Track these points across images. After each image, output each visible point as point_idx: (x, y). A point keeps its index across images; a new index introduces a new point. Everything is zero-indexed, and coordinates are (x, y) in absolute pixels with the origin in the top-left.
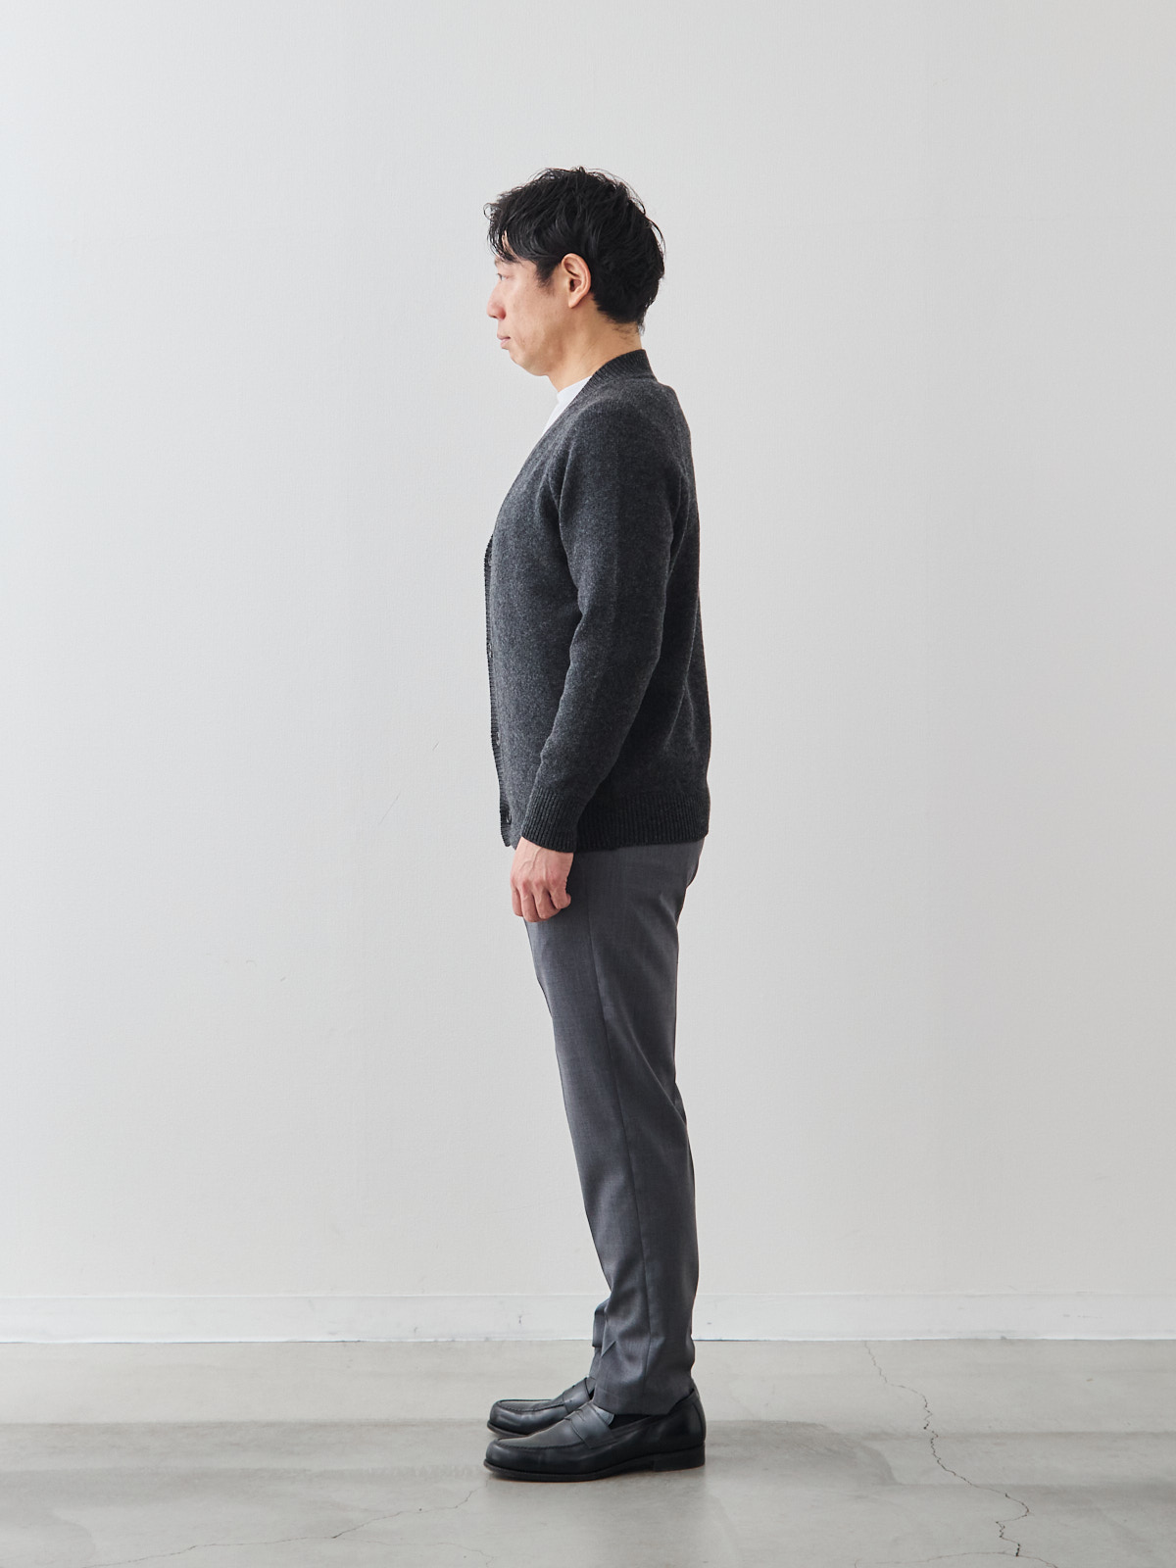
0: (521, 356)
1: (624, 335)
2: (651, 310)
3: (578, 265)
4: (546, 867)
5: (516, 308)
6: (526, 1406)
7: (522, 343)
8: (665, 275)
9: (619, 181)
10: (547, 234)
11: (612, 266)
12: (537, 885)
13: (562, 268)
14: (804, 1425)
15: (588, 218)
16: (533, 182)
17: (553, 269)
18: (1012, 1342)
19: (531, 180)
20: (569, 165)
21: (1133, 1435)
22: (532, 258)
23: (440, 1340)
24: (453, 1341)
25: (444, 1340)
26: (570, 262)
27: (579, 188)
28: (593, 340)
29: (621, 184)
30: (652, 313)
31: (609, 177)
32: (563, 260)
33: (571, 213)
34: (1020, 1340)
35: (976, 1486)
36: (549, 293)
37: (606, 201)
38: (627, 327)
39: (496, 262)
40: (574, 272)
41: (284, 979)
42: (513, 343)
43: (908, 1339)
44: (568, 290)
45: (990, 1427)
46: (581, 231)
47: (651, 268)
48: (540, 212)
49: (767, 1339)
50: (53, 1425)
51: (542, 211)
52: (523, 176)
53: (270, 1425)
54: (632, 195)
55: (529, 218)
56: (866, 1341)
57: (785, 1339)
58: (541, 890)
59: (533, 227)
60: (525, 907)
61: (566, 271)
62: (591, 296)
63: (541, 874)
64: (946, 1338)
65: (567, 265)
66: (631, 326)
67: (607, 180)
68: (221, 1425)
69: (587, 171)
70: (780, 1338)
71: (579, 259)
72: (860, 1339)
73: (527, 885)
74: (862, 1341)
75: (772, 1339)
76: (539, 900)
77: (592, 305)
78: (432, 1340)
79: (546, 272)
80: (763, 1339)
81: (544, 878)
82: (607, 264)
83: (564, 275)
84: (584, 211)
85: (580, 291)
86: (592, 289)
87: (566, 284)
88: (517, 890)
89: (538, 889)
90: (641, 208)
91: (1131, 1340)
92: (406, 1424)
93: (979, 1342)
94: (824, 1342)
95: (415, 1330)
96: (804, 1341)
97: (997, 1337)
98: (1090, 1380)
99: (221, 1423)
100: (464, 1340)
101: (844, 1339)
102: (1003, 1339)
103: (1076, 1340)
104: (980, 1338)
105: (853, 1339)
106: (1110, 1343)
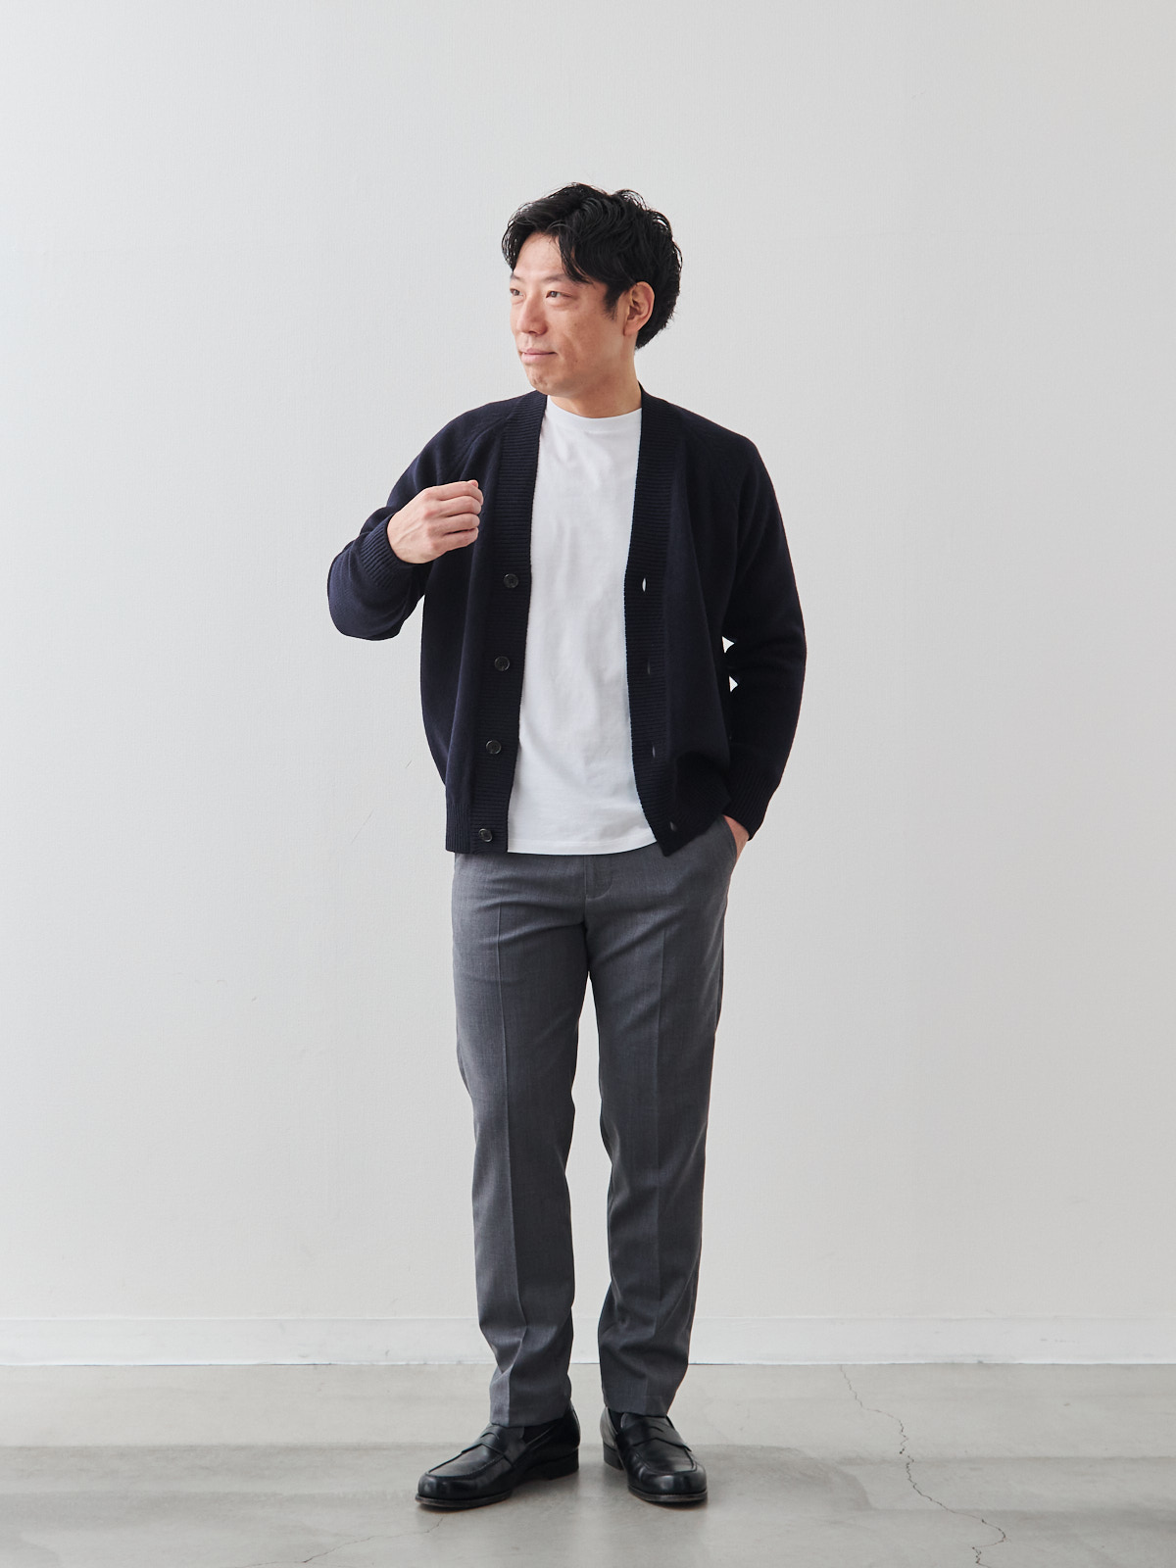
3: (643, 294)
13: (628, 296)
14: (779, 1450)
17: (621, 294)
18: (988, 1366)
21: (1109, 1460)
23: (412, 1363)
24: (425, 1364)
25: (417, 1363)
26: (638, 289)
32: (632, 288)
34: (997, 1365)
35: (952, 1511)
40: (637, 299)
41: (255, 999)
43: (884, 1363)
45: (967, 1453)
49: (741, 1362)
50: (21, 1448)
56: (842, 1365)
57: (760, 1362)
61: (631, 299)
64: (923, 1362)
65: (634, 293)
68: (191, 1449)
70: (755, 1362)
71: (648, 288)
72: (835, 1363)
74: (837, 1365)
75: (746, 1362)
78: (404, 1363)
79: (614, 296)
80: (738, 1362)
83: (627, 304)
85: (639, 319)
87: (627, 310)
91: (1110, 1365)
92: (378, 1448)
93: (954, 1366)
94: (799, 1366)
95: (387, 1353)
96: (780, 1365)
97: (974, 1361)
98: (1067, 1405)
99: (192, 1446)
100: (437, 1363)
101: (820, 1363)
102: (980, 1363)
103: (1053, 1365)
104: (956, 1362)
105: (829, 1363)
106: (1087, 1367)
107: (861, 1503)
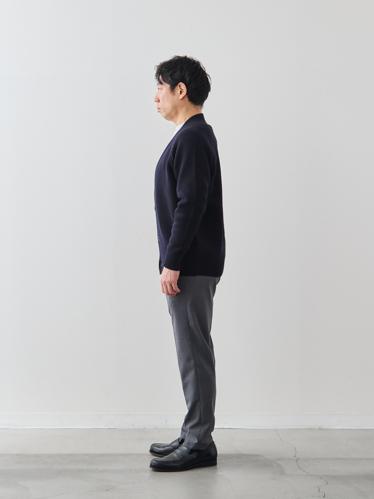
0: (164, 114)
1: (196, 109)
2: (206, 101)
3: (183, 86)
4: (170, 277)
5: (163, 100)
6: (161, 446)
7: (164, 110)
8: (211, 91)
9: (197, 60)
10: (174, 76)
11: (193, 87)
12: (168, 282)
13: (178, 87)
14: (256, 455)
15: (186, 72)
16: (171, 60)
17: (175, 87)
18: (322, 429)
19: (170, 59)
20: (182, 55)
21: (361, 459)
22: (168, 83)
23: (141, 428)
24: (145, 428)
25: (142, 428)
26: (180, 85)
27: (185, 62)
28: (187, 110)
29: (198, 61)
30: (206, 102)
31: (195, 60)
32: (178, 84)
33: (182, 70)
34: (325, 429)
35: (311, 475)
36: (173, 94)
37: (193, 66)
38: (197, 107)
39: (157, 85)
40: (182, 88)
41: (91, 313)
42: (161, 110)
43: (289, 428)
44: (179, 94)
45: (315, 456)
46: (184, 76)
47: (206, 88)
48: (172, 69)
49: (245, 428)
50: (17, 455)
51: (173, 69)
52: (168, 57)
53: (86, 455)
54: (201, 65)
55: (169, 71)
56: (276, 429)
57: (250, 428)
58: (169, 284)
59: (170, 74)
60: (165, 289)
61: (179, 88)
62: (187, 96)
63: (169, 279)
64: (302, 428)
65: (180, 86)
66: (198, 107)
67: (194, 60)
68: (71, 455)
69: (188, 57)
70: (249, 428)
71: (183, 84)
72: (274, 428)
73: (165, 283)
74: (275, 429)
75: (246, 428)
76: (168, 287)
77: (187, 99)
78: (138, 428)
79: (173, 88)
80: (244, 428)
81: (170, 280)
82: (192, 86)
83: (178, 89)
84: (186, 70)
85: (183, 94)
86: (187, 94)
87: (179, 92)
88: (162, 284)
89: (168, 284)
90: (204, 69)
91: (361, 429)
92: (130, 455)
93: (312, 429)
94: (262, 429)
95: (133, 425)
96: (257, 429)
97: (318, 427)
98: (347, 441)
99: (71, 454)
100: (148, 428)
101: (269, 428)
102: (320, 428)
103: (343, 429)
104: (312, 428)
105: (272, 428)
106: (354, 430)
107: (282, 472)
